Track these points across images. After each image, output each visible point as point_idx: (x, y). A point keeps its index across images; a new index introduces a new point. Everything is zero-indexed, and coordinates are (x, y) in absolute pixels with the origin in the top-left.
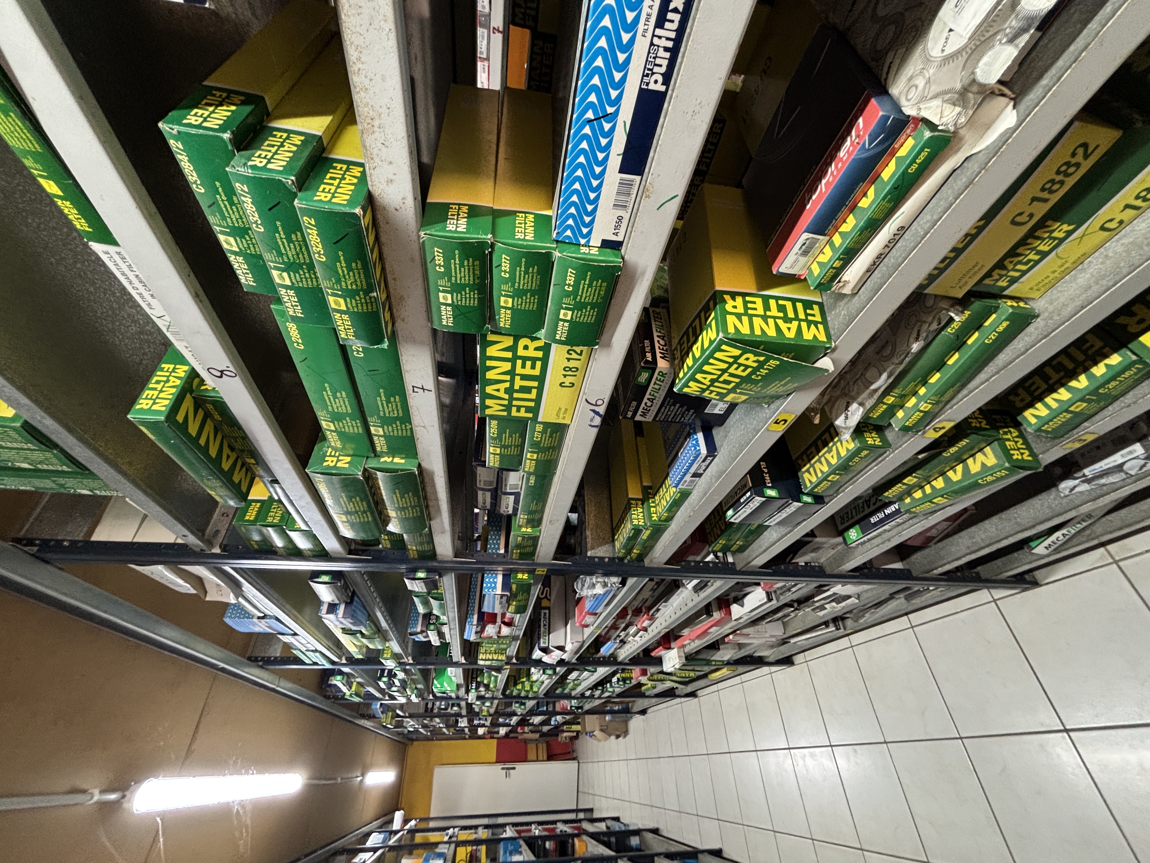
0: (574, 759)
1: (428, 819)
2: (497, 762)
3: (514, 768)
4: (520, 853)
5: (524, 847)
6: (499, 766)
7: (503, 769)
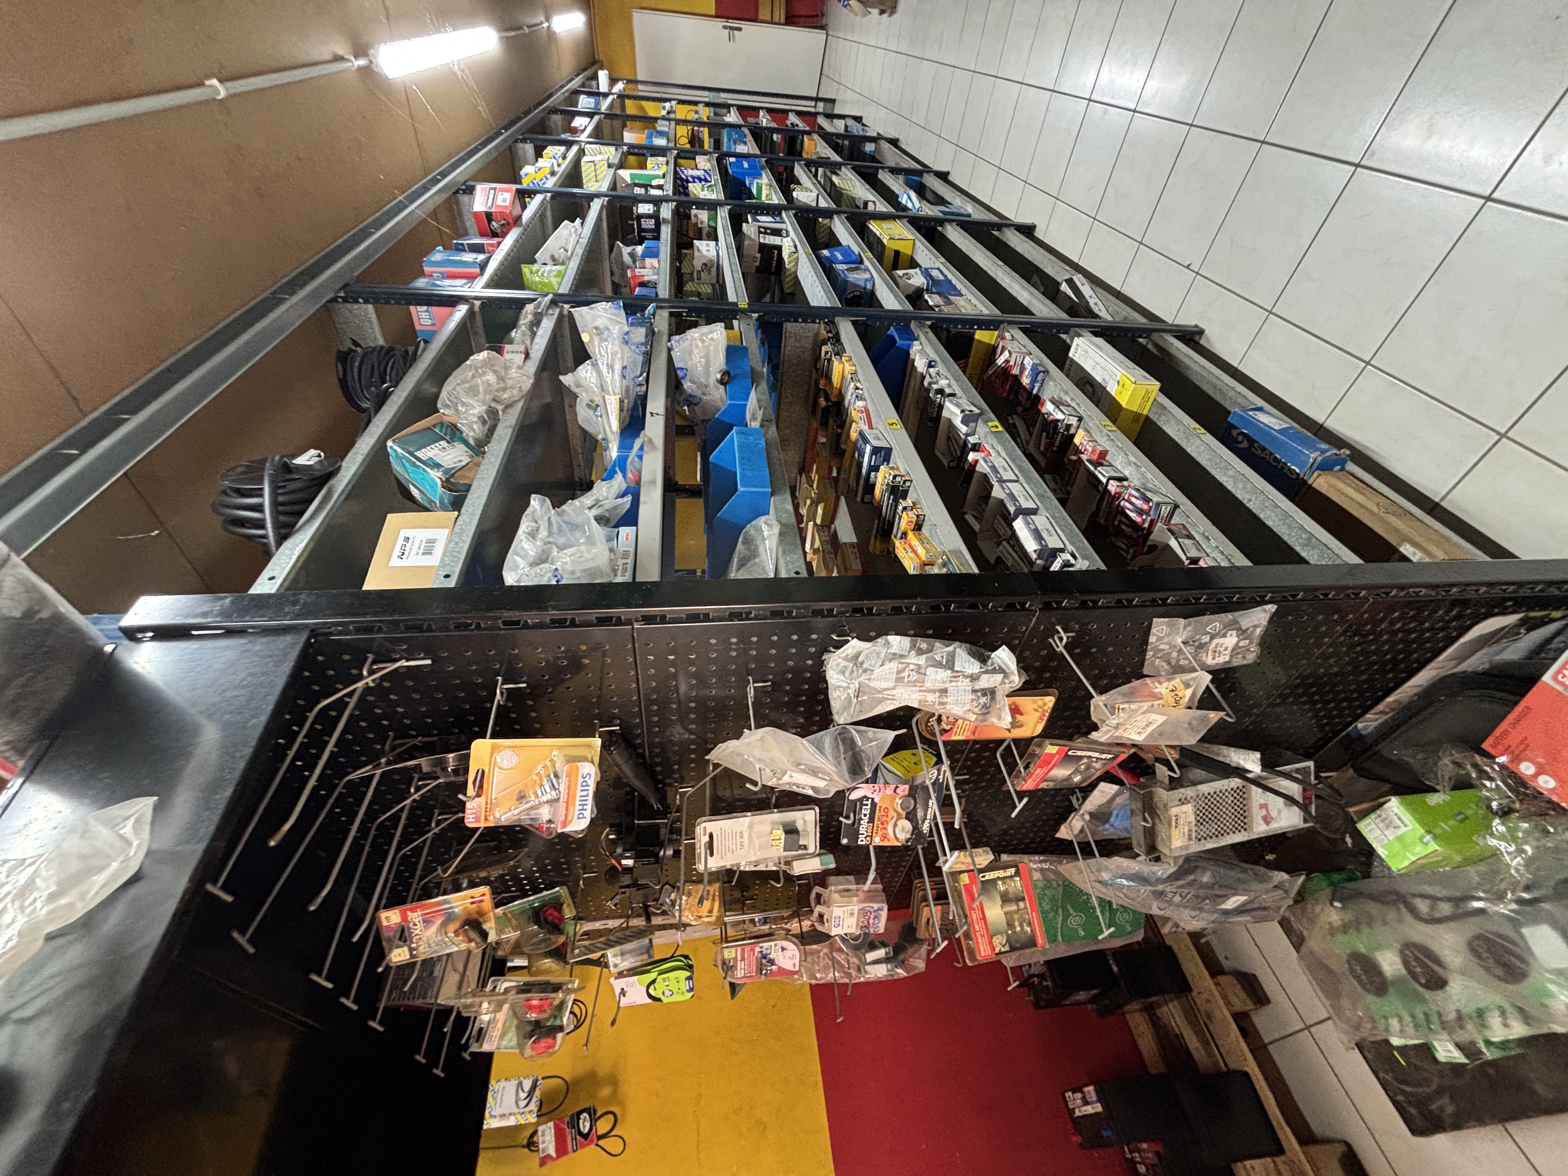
0: (822, 27)
1: (635, 82)
2: (716, 16)
3: (740, 29)
4: (745, 143)
5: (749, 138)
6: (719, 23)
7: (725, 27)
